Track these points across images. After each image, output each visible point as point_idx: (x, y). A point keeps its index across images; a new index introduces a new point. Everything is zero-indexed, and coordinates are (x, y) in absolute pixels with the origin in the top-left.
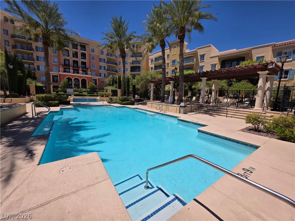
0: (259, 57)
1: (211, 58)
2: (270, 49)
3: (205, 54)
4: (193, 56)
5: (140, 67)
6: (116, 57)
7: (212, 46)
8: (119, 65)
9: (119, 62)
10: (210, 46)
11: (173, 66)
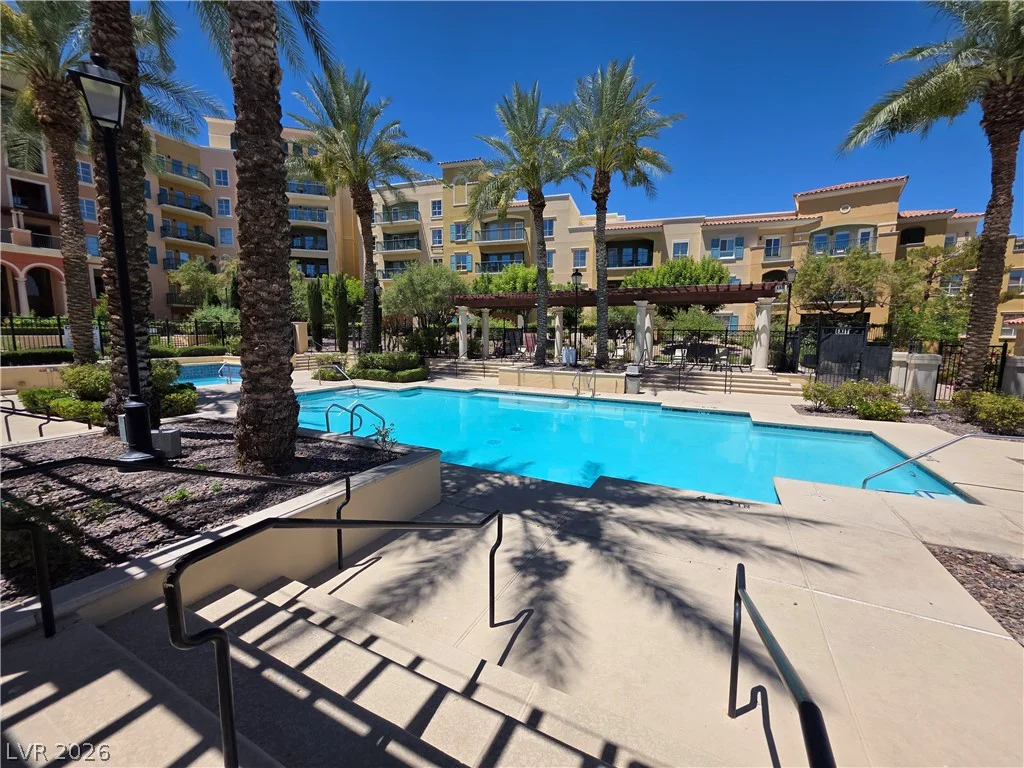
0: (678, 244)
1: (572, 231)
2: (698, 228)
3: (555, 219)
4: (523, 220)
5: (324, 232)
6: (207, 180)
7: (571, 197)
8: (221, 213)
9: (220, 201)
10: (567, 198)
11: (458, 243)
